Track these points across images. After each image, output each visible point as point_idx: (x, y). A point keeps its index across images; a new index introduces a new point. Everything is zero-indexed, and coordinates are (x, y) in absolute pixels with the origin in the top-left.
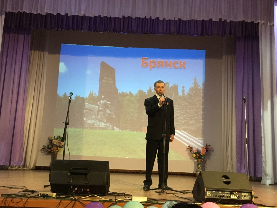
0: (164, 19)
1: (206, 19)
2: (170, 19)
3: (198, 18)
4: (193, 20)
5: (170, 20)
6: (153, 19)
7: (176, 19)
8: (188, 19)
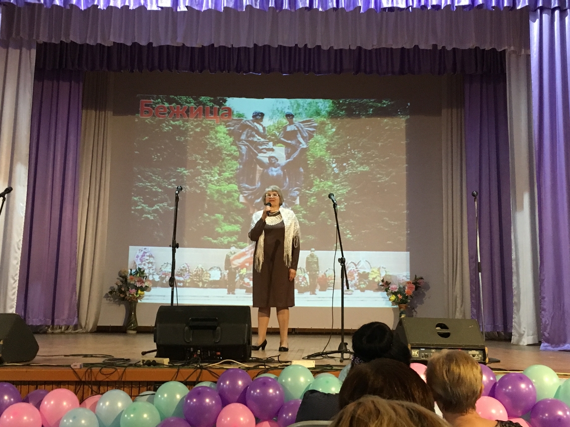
0: (332, 47)
1: (407, 46)
2: (341, 47)
3: (392, 45)
4: (384, 48)
5: (341, 50)
6: (310, 49)
7: (353, 48)
8: (375, 47)
